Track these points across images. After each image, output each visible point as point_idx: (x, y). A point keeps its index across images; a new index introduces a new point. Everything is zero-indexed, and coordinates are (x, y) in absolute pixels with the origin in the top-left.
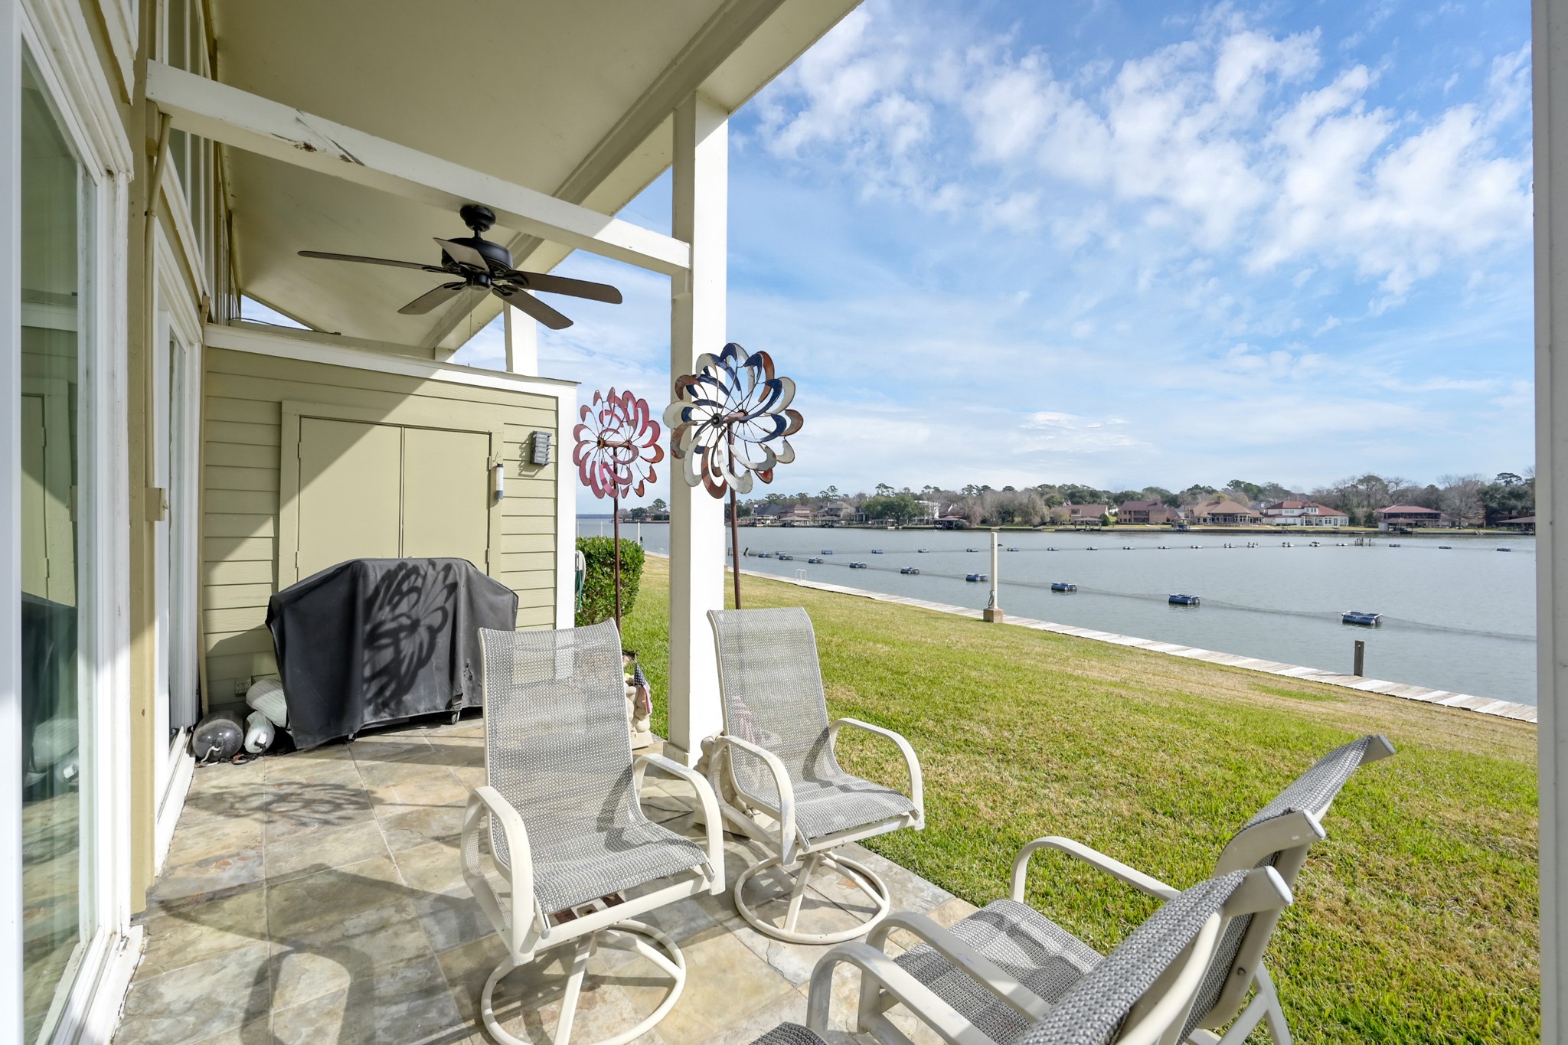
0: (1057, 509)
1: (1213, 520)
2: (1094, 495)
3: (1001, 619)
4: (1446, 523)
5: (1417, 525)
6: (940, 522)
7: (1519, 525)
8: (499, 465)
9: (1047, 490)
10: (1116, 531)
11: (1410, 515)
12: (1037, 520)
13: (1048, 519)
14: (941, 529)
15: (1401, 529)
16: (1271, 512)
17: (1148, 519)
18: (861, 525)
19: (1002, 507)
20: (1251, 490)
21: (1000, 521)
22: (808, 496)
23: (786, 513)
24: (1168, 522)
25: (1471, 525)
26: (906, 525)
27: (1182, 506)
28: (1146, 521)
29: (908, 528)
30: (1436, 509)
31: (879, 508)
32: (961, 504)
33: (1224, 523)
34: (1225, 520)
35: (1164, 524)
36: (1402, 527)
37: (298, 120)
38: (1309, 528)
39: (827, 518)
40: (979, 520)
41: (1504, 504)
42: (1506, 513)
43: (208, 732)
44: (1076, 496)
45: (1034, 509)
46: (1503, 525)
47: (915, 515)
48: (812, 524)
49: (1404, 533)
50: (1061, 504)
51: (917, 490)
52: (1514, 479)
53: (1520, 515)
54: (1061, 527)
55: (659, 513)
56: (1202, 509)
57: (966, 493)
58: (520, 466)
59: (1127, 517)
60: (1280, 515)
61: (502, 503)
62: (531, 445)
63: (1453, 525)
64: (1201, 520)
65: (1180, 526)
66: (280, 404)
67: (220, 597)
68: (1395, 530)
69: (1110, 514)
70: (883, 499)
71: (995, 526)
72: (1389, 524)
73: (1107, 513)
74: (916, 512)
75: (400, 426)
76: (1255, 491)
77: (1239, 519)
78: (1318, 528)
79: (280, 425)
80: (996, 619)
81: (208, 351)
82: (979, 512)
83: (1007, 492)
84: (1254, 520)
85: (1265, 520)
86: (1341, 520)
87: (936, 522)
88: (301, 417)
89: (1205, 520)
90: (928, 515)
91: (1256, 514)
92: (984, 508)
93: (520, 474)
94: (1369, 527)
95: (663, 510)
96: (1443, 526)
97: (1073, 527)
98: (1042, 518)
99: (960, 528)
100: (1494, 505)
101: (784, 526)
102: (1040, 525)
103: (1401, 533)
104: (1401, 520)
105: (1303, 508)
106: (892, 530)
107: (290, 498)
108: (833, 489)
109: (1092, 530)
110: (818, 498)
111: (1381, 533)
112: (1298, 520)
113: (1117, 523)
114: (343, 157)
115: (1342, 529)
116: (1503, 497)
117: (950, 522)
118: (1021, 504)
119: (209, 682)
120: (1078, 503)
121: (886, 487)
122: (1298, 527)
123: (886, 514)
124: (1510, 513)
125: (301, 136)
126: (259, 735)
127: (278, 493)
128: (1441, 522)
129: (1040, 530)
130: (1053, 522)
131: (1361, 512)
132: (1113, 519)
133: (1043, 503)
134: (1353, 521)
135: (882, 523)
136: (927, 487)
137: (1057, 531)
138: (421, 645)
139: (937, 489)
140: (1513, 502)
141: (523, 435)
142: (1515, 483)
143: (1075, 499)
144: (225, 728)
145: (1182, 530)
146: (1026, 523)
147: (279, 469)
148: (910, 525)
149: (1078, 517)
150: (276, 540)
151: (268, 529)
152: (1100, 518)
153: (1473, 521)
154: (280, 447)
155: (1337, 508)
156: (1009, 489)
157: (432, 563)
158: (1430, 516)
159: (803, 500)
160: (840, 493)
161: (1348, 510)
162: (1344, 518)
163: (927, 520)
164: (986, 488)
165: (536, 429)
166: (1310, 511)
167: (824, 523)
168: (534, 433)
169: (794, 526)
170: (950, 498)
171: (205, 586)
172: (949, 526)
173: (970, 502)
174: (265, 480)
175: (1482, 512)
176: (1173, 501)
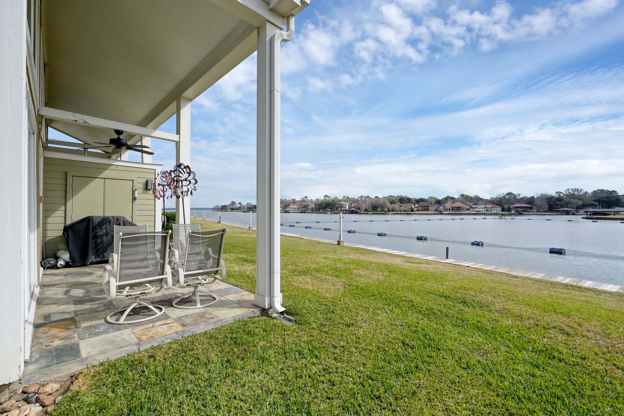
0: (394, 205)
1: (453, 209)
2: (409, 200)
3: (343, 244)
4: (535, 210)
5: (525, 211)
6: (348, 211)
7: (560, 211)
8: (136, 190)
9: (391, 198)
10: (416, 214)
11: (523, 207)
12: (386, 210)
13: (391, 209)
14: (349, 213)
15: (520, 213)
16: (473, 206)
17: (428, 209)
18: (317, 212)
19: (373, 204)
20: (468, 198)
21: (372, 210)
22: (296, 200)
23: (287, 207)
24: (436, 210)
25: (544, 211)
26: (335, 212)
27: (442, 204)
28: (428, 210)
29: (336, 213)
30: (532, 205)
31: (324, 205)
32: (356, 203)
33: (457, 211)
34: (457, 209)
35: (434, 211)
36: (520, 212)
37: (73, 115)
38: (487, 213)
39: (303, 209)
40: (364, 209)
41: (555, 203)
42: (556, 206)
43: (47, 261)
44: (403, 200)
45: (385, 205)
46: (555, 211)
47: (338, 208)
48: (297, 211)
49: (521, 214)
50: (396, 203)
51: (340, 198)
52: (561, 194)
53: (561, 207)
54: (395, 212)
55: (233, 207)
56: (448, 205)
57: (360, 199)
58: (143, 190)
59: (421, 208)
60: (477, 208)
61: (137, 202)
62: (147, 183)
63: (538, 211)
64: (448, 210)
65: (440, 212)
66: (66, 173)
67: (49, 227)
68: (517, 213)
69: (415, 207)
70: (326, 201)
71: (370, 212)
72: (516, 211)
73: (413, 207)
74: (339, 207)
75: (104, 178)
76: (469, 198)
77: (462, 209)
78: (491, 212)
79: (67, 179)
80: (341, 244)
81: (45, 158)
82: (364, 206)
83: (376, 199)
84: (468, 209)
85: (471, 209)
86: (499, 209)
87: (347, 211)
88: (73, 176)
89: (449, 210)
90: (344, 208)
91: (468, 207)
92: (366, 205)
93: (143, 192)
94: (509, 212)
95: (235, 206)
96: (534, 212)
97: (400, 212)
98: (389, 209)
99: (356, 213)
100: (552, 203)
101: (285, 212)
102: (387, 212)
103: (520, 214)
104: (519, 209)
105: (485, 205)
106: (329, 214)
107: (70, 199)
108: (306, 197)
109: (407, 214)
110: (300, 201)
111: (513, 214)
112: (483, 210)
113: (417, 211)
114: (84, 122)
115: (499, 213)
116: (555, 201)
117: (353, 211)
118: (380, 203)
119: (45, 250)
120: (403, 203)
121: (328, 197)
122: (484, 212)
123: (327, 207)
124: (557, 206)
125: (74, 118)
126: (61, 263)
127: (66, 198)
128: (533, 210)
129: (387, 214)
130: (393, 210)
131: (506, 207)
132: (415, 209)
133: (389, 203)
134: (503, 210)
135: (325, 211)
136: (344, 196)
137: (394, 214)
138: (109, 240)
139: (348, 197)
140: (558, 202)
141: (144, 181)
142: (562, 195)
143: (402, 201)
144: (52, 261)
145: (441, 213)
146: (382, 211)
147: (66, 191)
148: (337, 212)
149: (402, 208)
150: (65, 211)
151: (63, 208)
152: (410, 209)
153: (545, 210)
154: (66, 185)
155: (497, 205)
156: (377, 197)
157: (113, 217)
158: (530, 208)
159: (294, 201)
160: (309, 199)
161: (501, 206)
162: (500, 208)
163: (344, 210)
164: (368, 197)
165: (148, 179)
166: (488, 206)
167: (302, 211)
168: (147, 180)
169: (289, 212)
170: (354, 201)
171: (45, 224)
172: (352, 212)
173: (360, 202)
174: (62, 194)
175: (547, 206)
176: (439, 202)
